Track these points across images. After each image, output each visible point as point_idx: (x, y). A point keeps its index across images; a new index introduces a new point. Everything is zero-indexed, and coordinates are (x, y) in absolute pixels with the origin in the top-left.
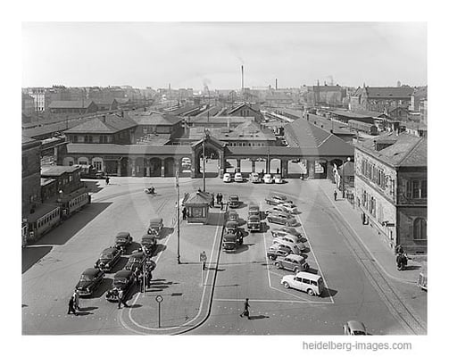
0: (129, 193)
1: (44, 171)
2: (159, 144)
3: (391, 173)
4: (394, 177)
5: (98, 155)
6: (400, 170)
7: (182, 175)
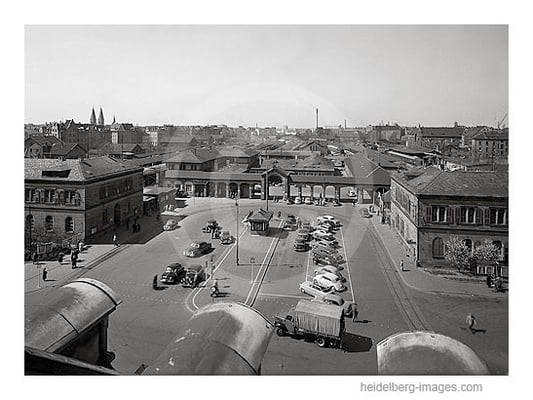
0: (210, 210)
1: (145, 191)
2: (238, 172)
3: (414, 200)
4: (416, 204)
5: (189, 179)
6: (421, 197)
7: (254, 197)
